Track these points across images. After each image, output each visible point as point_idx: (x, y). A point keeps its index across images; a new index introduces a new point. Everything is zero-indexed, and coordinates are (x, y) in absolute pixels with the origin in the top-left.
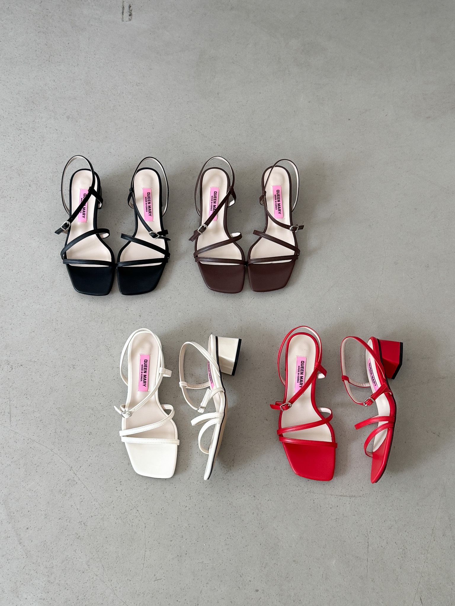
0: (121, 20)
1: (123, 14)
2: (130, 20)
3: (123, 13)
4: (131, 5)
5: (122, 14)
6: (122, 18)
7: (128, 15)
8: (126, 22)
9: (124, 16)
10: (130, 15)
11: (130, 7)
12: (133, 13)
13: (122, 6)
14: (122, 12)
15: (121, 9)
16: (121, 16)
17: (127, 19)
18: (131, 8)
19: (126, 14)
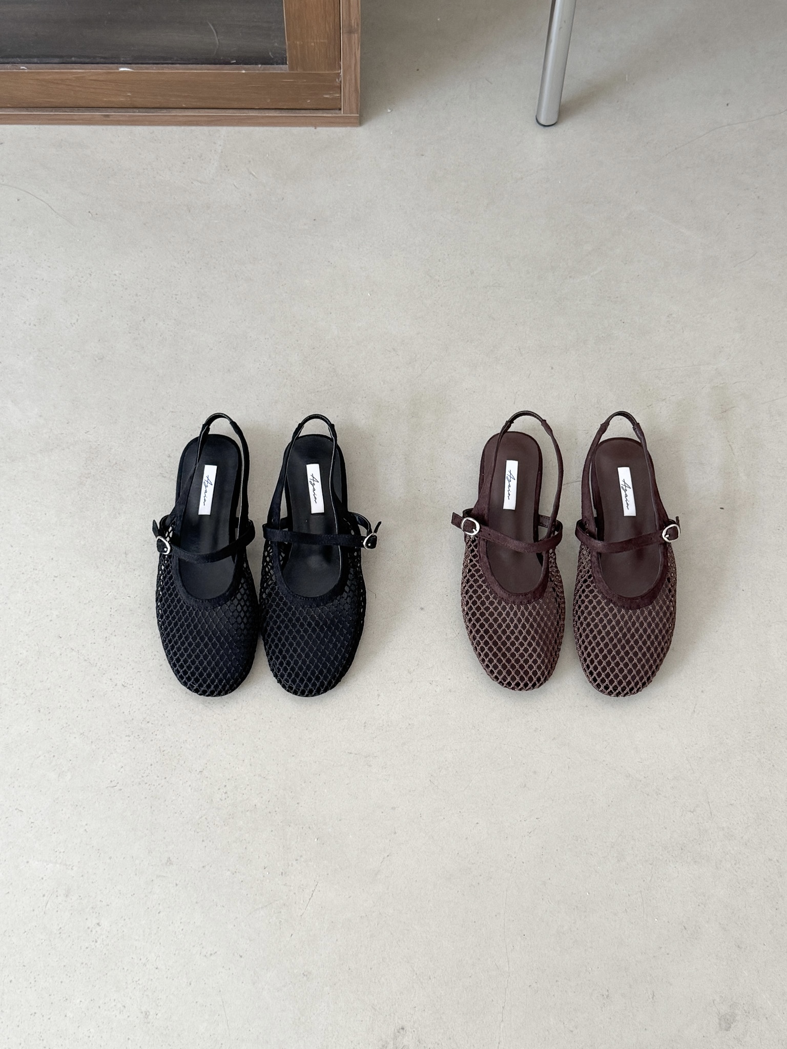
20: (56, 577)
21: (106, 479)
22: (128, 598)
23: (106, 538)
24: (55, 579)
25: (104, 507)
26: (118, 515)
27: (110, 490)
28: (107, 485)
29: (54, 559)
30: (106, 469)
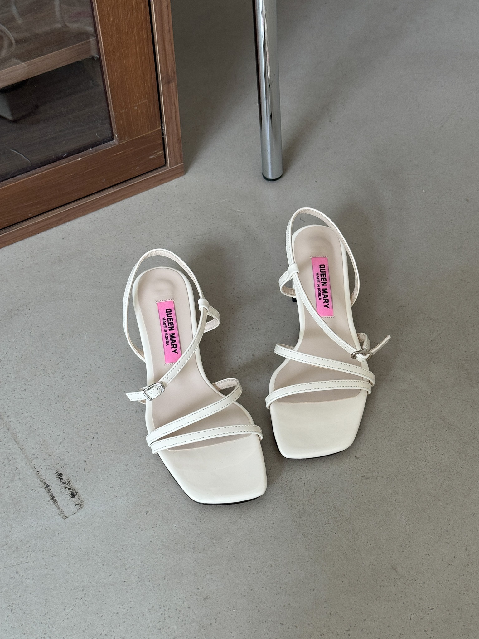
0: (59, 519)
1: (55, 502)
2: (80, 505)
3: (53, 498)
4: (61, 471)
5: (51, 502)
6: (58, 511)
7: (69, 497)
8: (74, 517)
9: (61, 506)
10: (73, 495)
11: (60, 476)
12: (76, 486)
13: (42, 485)
14: (50, 498)
15: (43, 492)
16: (53, 508)
17: (74, 508)
18: (64, 477)
19: (63, 498)
20: (349, 630)
21: (318, 509)
22: (432, 611)
23: (363, 563)
24: (349, 632)
25: (337, 535)
26: (356, 536)
27: (330, 517)
28: (323, 513)
29: (332, 613)
30: (310, 499)
